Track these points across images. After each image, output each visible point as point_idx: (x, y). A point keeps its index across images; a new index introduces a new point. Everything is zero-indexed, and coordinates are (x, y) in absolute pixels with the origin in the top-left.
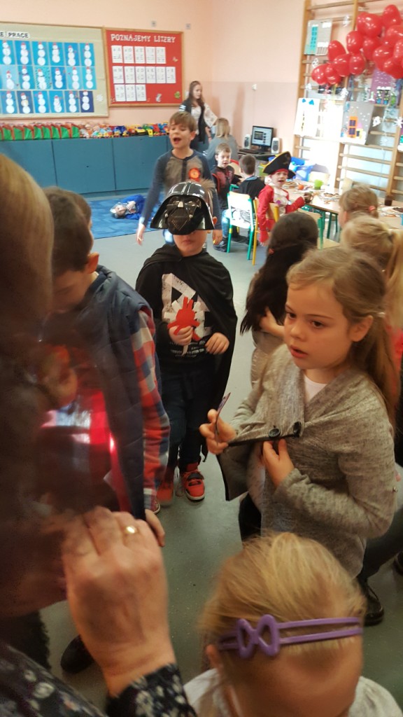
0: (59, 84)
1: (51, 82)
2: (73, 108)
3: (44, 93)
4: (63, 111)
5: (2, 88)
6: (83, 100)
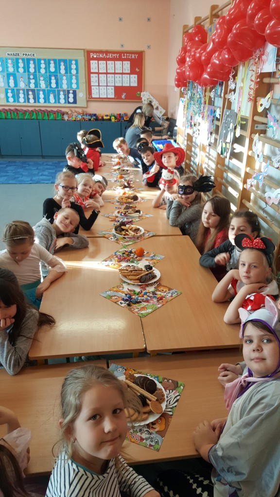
0: (54, 85)
1: (48, 84)
3: (44, 91)
4: (55, 102)
5: (17, 87)
6: (69, 96)
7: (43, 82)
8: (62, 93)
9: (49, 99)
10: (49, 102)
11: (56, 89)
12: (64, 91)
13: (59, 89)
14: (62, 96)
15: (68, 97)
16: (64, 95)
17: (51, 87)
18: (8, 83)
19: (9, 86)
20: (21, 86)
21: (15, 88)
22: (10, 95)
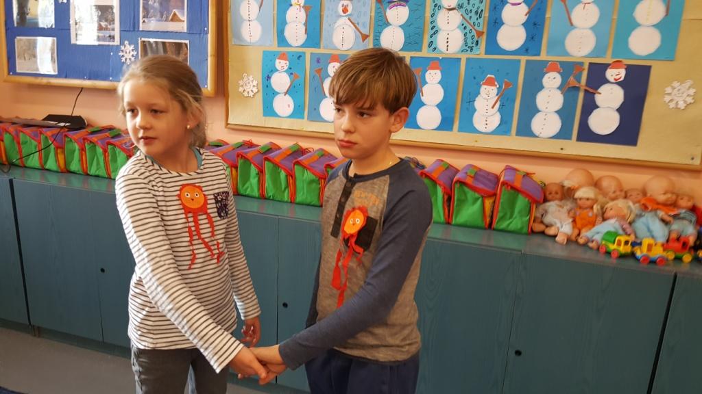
0: (512, 36)
1: (482, 27)
2: (546, 123)
3: (447, 65)
4: (503, 128)
5: (318, 45)
6: (599, 99)
7: (456, 18)
8: (552, 80)
9: (469, 110)
10: (468, 127)
11: (523, 59)
12: (568, 69)
13: (543, 56)
14: (550, 98)
15: (590, 106)
16: (568, 90)
17: (493, 47)
18: (281, 24)
19: (282, 40)
20: (337, 40)
21: (308, 51)
22: (281, 81)
